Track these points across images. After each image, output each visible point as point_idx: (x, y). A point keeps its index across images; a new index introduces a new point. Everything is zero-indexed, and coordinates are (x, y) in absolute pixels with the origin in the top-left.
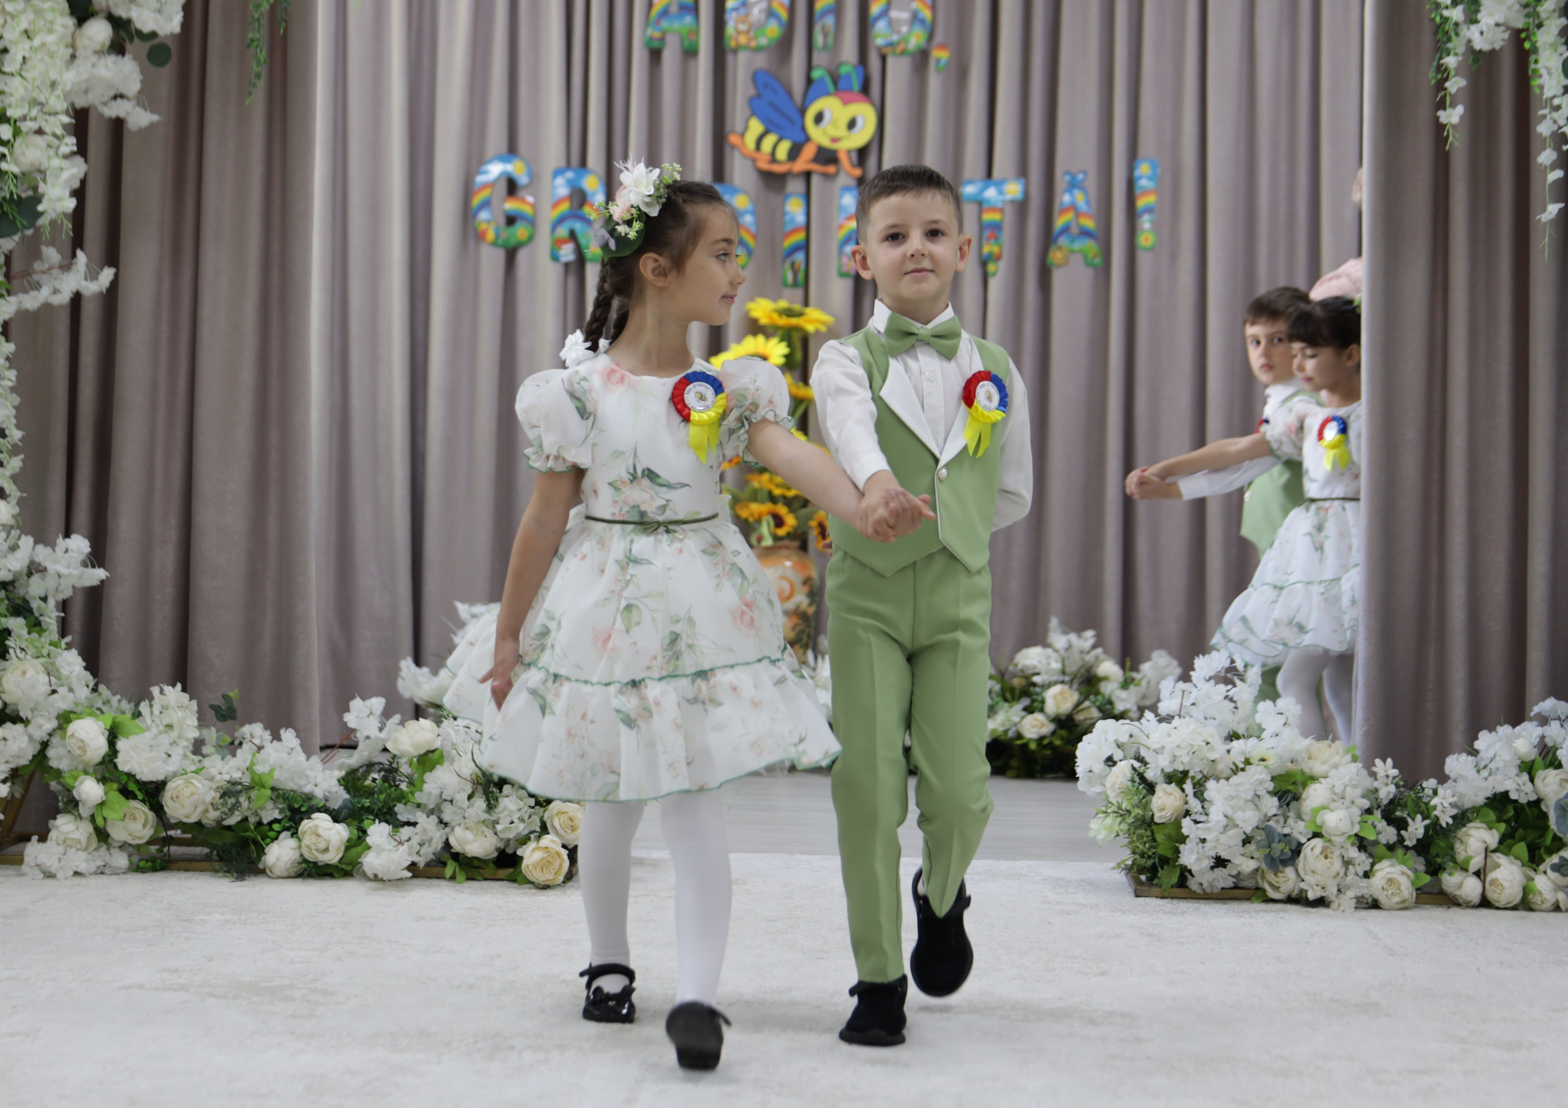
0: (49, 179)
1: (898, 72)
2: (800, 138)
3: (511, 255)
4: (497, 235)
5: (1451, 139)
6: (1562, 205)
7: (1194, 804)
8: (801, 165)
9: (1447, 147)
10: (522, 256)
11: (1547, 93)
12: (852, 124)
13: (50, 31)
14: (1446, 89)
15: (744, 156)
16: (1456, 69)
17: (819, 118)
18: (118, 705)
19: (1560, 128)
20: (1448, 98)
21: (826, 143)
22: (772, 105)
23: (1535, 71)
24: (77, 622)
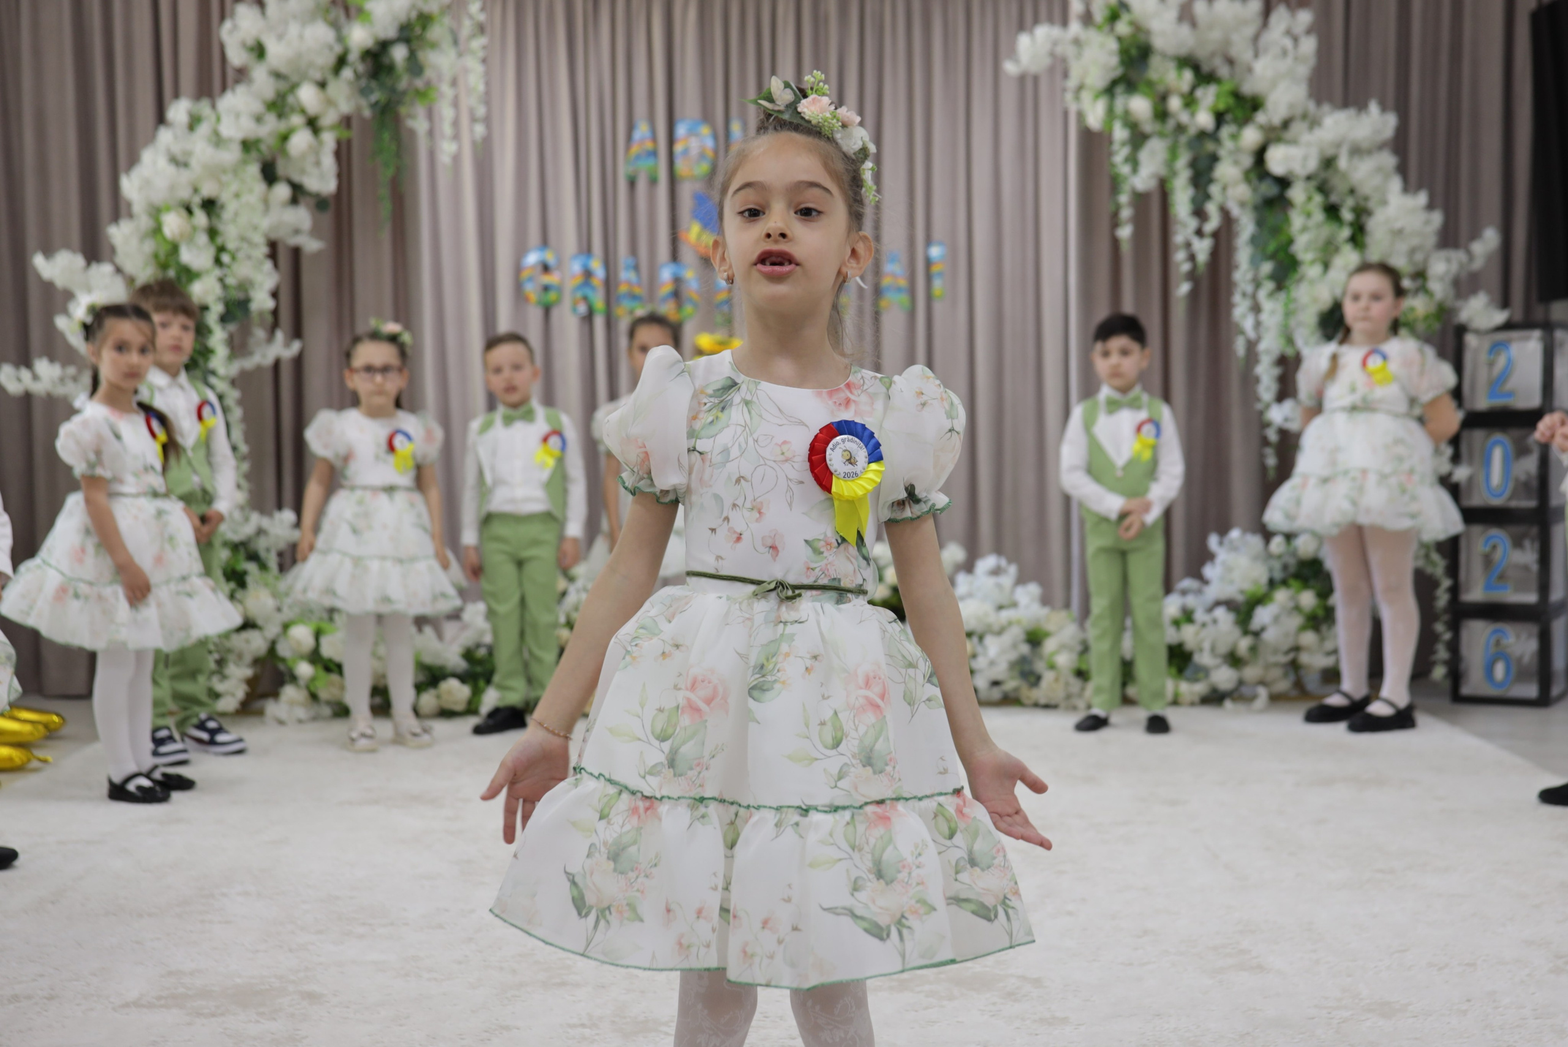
0: (255, 287)
5: (1123, 247)
6: (1190, 285)
9: (1120, 253)
11: (1181, 217)
14: (1120, 216)
16: (1126, 204)
19: (1188, 238)
20: (1121, 222)
23: (1173, 203)
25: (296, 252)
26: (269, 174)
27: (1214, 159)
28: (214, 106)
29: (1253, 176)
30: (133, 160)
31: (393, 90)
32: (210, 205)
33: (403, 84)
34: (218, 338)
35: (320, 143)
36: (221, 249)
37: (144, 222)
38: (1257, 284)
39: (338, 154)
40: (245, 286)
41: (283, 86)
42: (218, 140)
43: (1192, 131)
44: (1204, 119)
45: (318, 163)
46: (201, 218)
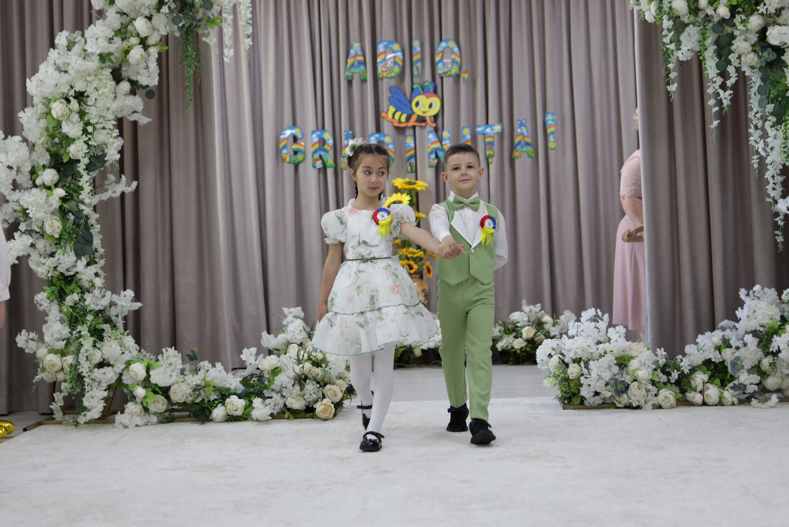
0: (109, 147)
1: (448, 83)
2: (410, 113)
3: (296, 166)
4: (290, 159)
5: (673, 97)
6: (719, 121)
7: (585, 371)
8: (411, 123)
9: (671, 101)
10: (301, 167)
11: (710, 77)
12: (431, 106)
13: (106, 87)
14: (670, 77)
15: (388, 121)
16: (673, 69)
17: (417, 104)
18: (149, 357)
19: (716, 90)
20: (671, 80)
21: (421, 114)
22: (398, 100)
23: (705, 68)
24: (131, 325)
25: (135, 124)
26: (117, 76)
27: (732, 37)
28: (83, 36)
29: (758, 48)
30: (35, 71)
31: (194, 18)
32: (80, 96)
33: (200, 15)
34: (85, 180)
35: (149, 55)
36: (88, 124)
37: (40, 108)
38: (764, 119)
39: (159, 61)
40: (102, 147)
41: (125, 20)
42: (85, 55)
43: (716, 20)
44: (723, 11)
45: (147, 68)
46: (74, 104)
